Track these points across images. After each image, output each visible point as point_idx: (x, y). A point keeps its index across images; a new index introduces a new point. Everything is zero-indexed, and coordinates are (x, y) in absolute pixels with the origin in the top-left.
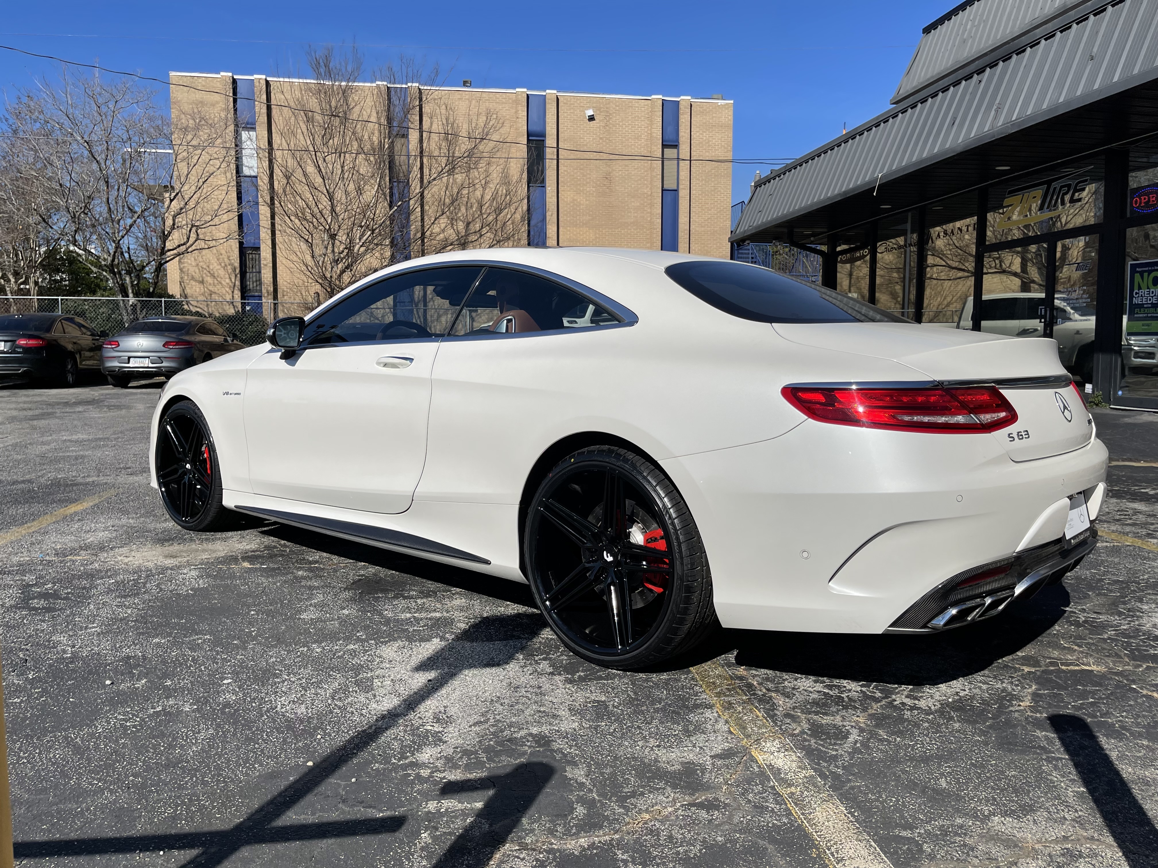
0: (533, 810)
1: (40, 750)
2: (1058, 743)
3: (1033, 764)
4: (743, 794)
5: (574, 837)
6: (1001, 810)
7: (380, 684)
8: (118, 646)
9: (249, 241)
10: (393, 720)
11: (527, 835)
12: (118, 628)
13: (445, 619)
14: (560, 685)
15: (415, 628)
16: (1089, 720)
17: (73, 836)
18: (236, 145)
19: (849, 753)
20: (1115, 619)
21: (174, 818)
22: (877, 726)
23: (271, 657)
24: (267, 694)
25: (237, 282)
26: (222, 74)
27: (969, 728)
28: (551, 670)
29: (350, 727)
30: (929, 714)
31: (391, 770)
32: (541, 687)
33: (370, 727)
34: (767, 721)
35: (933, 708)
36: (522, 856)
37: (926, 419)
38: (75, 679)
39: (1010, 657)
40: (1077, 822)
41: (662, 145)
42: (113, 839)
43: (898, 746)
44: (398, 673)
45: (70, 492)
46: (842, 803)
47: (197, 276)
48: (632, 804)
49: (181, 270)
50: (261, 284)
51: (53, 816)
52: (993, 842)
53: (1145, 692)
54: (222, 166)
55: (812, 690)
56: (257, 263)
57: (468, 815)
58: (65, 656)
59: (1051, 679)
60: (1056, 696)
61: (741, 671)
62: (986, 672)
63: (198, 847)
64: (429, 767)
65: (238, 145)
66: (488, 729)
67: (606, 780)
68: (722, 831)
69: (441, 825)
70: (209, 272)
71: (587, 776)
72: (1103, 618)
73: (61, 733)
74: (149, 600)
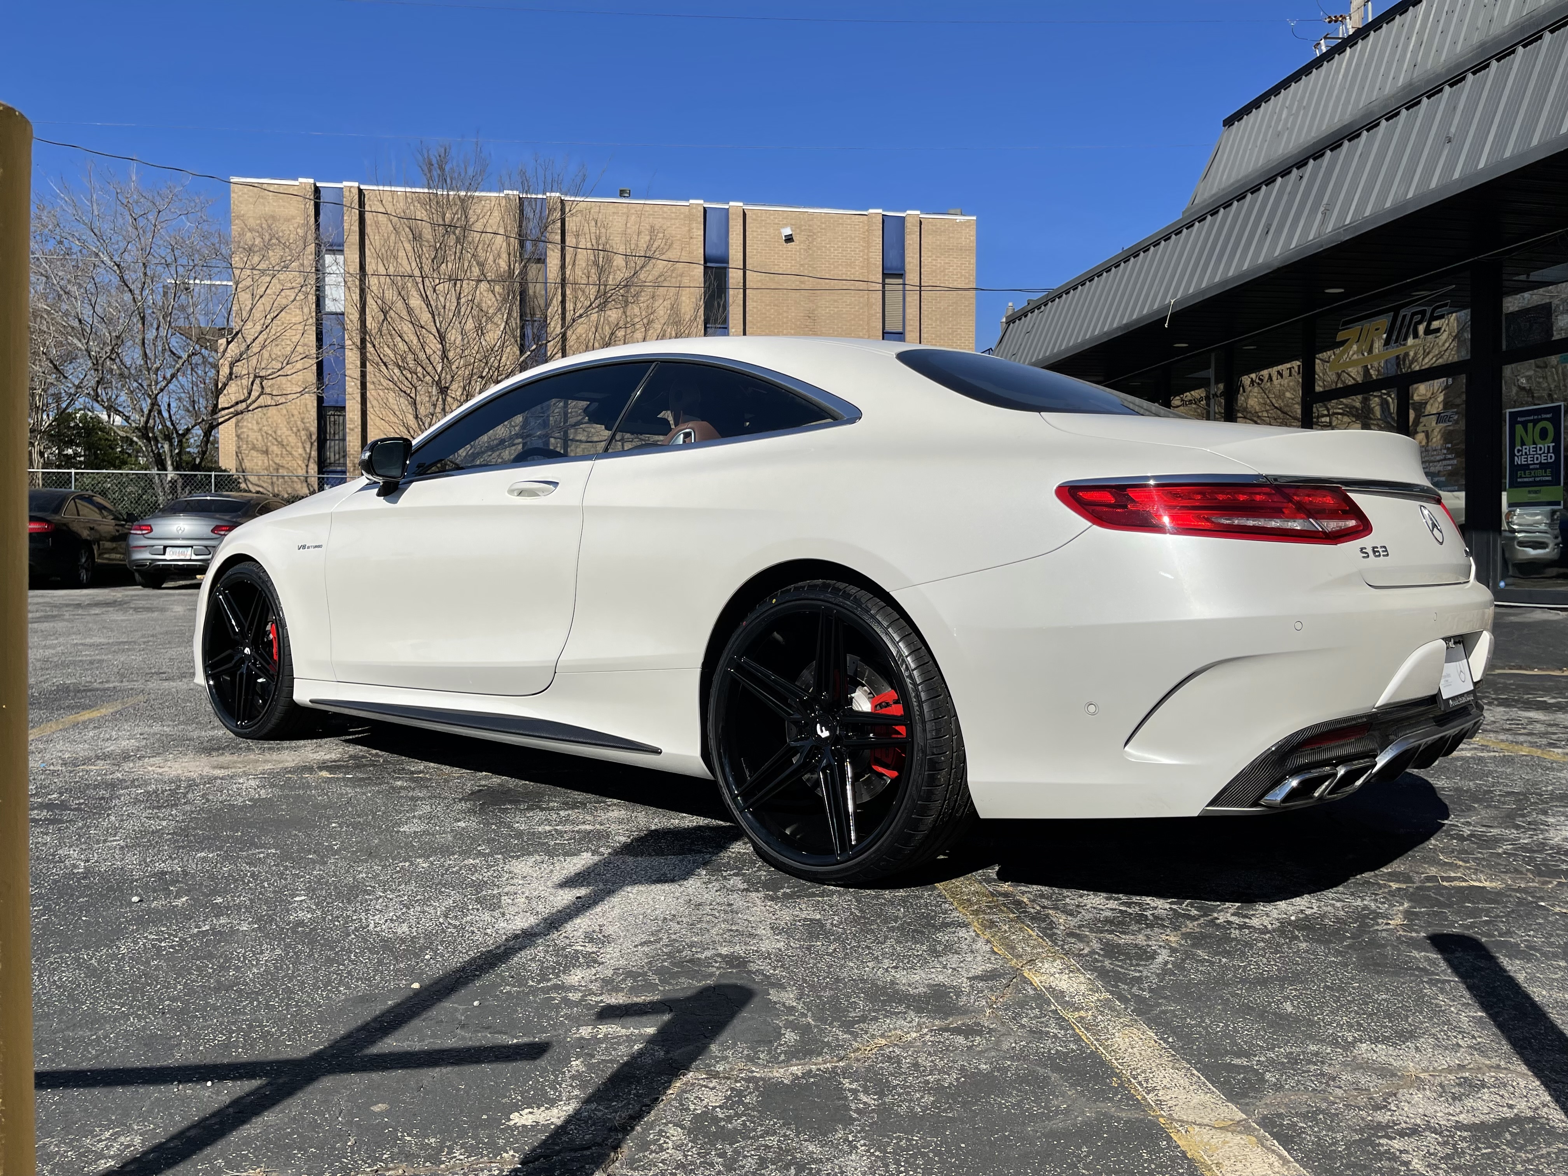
0: (726, 1036)
1: (40, 972)
2: (1443, 965)
3: (1411, 987)
4: (1014, 1018)
5: (782, 1065)
6: (1370, 1037)
7: (510, 901)
8: (148, 860)
9: (330, 399)
10: (529, 939)
11: (717, 1062)
12: (149, 841)
13: (599, 832)
14: (758, 902)
15: (558, 842)
16: (1483, 940)
17: (85, 1065)
18: (317, 270)
19: (1158, 975)
20: (1512, 833)
21: (227, 1046)
22: (1194, 945)
23: (360, 872)
24: (355, 911)
25: (313, 453)
26: (301, 180)
27: (1321, 949)
28: (745, 886)
29: (470, 947)
30: (1265, 934)
31: (528, 994)
32: (732, 904)
33: (498, 947)
34: (1044, 940)
35: (1269, 926)
36: (711, 1085)
37: (1251, 523)
38: (90, 896)
39: (1372, 873)
40: (1476, 1049)
41: (883, 274)
42: (140, 1069)
43: (1225, 967)
44: (535, 890)
45: (83, 697)
46: (1151, 1028)
47: (260, 444)
48: (862, 1030)
49: (238, 436)
50: (345, 456)
51: (57, 1044)
52: (1361, 1071)
53: (1557, 909)
54: (298, 298)
55: (1104, 908)
56: (341, 428)
57: (635, 1042)
58: (75, 871)
59: (1429, 896)
60: (1436, 914)
61: (1006, 887)
62: (1340, 888)
63: (261, 1077)
64: (579, 990)
65: (319, 270)
66: (660, 949)
67: (825, 1003)
68: (986, 1058)
69: (599, 1052)
70: (276, 439)
71: (800, 999)
72: (1495, 831)
73: (70, 954)
74: (192, 811)
